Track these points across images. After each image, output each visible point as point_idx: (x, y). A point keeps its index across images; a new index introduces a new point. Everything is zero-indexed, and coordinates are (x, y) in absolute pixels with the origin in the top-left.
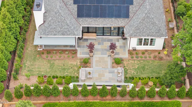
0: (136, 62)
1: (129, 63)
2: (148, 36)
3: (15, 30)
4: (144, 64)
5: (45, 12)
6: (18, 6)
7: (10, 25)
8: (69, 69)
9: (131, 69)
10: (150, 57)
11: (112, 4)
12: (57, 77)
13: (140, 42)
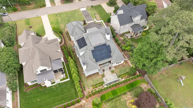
0: (118, 70)
1: (116, 71)
2: (119, 61)
4: (120, 70)
8: (99, 80)
9: (117, 73)
10: (121, 67)
13: (117, 63)
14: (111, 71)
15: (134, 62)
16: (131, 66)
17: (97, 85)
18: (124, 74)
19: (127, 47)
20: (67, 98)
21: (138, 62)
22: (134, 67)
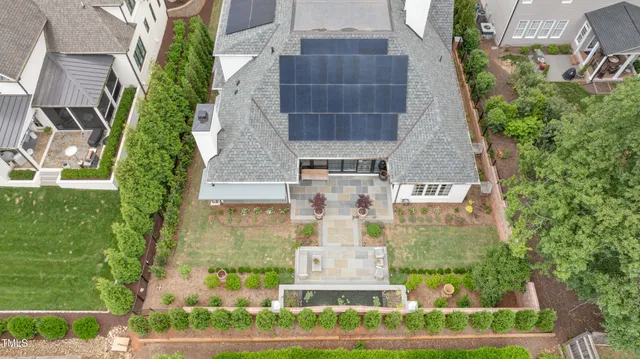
0: (410, 231)
1: (395, 234)
2: (438, 180)
3: (162, 166)
4: (427, 235)
5: (222, 130)
6: (169, 114)
7: (148, 157)
8: (273, 248)
9: (400, 248)
10: (438, 219)
11: (362, 110)
12: (248, 271)
13: (419, 190)
14: (368, 224)
15: (532, 217)
16: (506, 232)
17: (246, 277)
18: (441, 272)
19: (521, 114)
20: (45, 280)
21: (560, 222)
22: (519, 249)
